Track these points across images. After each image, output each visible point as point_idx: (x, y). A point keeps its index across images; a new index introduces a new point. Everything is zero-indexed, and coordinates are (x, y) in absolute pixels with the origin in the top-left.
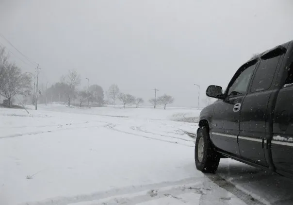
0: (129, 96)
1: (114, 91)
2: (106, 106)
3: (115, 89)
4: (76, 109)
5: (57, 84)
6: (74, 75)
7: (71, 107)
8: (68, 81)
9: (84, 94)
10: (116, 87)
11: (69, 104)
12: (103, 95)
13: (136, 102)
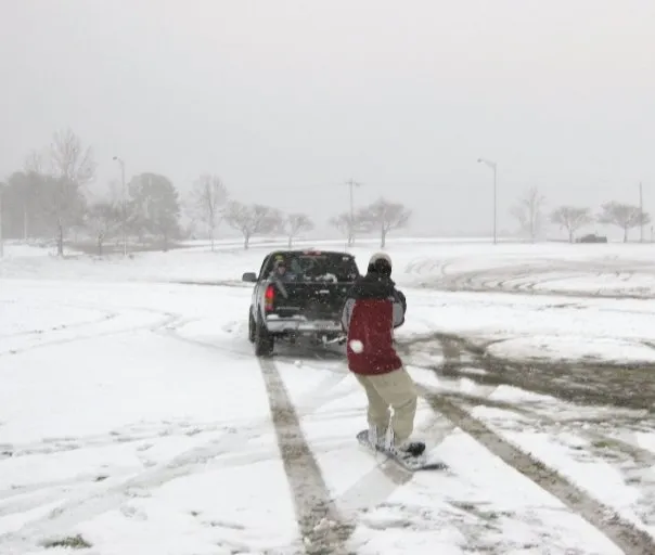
0: (259, 210)
1: (211, 194)
2: (188, 247)
3: (212, 189)
4: (85, 263)
5: (18, 175)
6: (70, 151)
7: (67, 258)
8: (51, 169)
9: (109, 213)
10: (217, 184)
11: (60, 245)
12: (176, 208)
13: (288, 228)
